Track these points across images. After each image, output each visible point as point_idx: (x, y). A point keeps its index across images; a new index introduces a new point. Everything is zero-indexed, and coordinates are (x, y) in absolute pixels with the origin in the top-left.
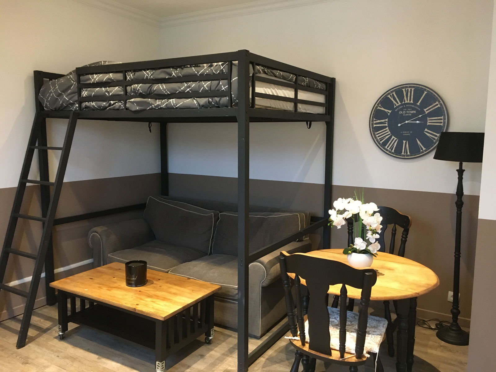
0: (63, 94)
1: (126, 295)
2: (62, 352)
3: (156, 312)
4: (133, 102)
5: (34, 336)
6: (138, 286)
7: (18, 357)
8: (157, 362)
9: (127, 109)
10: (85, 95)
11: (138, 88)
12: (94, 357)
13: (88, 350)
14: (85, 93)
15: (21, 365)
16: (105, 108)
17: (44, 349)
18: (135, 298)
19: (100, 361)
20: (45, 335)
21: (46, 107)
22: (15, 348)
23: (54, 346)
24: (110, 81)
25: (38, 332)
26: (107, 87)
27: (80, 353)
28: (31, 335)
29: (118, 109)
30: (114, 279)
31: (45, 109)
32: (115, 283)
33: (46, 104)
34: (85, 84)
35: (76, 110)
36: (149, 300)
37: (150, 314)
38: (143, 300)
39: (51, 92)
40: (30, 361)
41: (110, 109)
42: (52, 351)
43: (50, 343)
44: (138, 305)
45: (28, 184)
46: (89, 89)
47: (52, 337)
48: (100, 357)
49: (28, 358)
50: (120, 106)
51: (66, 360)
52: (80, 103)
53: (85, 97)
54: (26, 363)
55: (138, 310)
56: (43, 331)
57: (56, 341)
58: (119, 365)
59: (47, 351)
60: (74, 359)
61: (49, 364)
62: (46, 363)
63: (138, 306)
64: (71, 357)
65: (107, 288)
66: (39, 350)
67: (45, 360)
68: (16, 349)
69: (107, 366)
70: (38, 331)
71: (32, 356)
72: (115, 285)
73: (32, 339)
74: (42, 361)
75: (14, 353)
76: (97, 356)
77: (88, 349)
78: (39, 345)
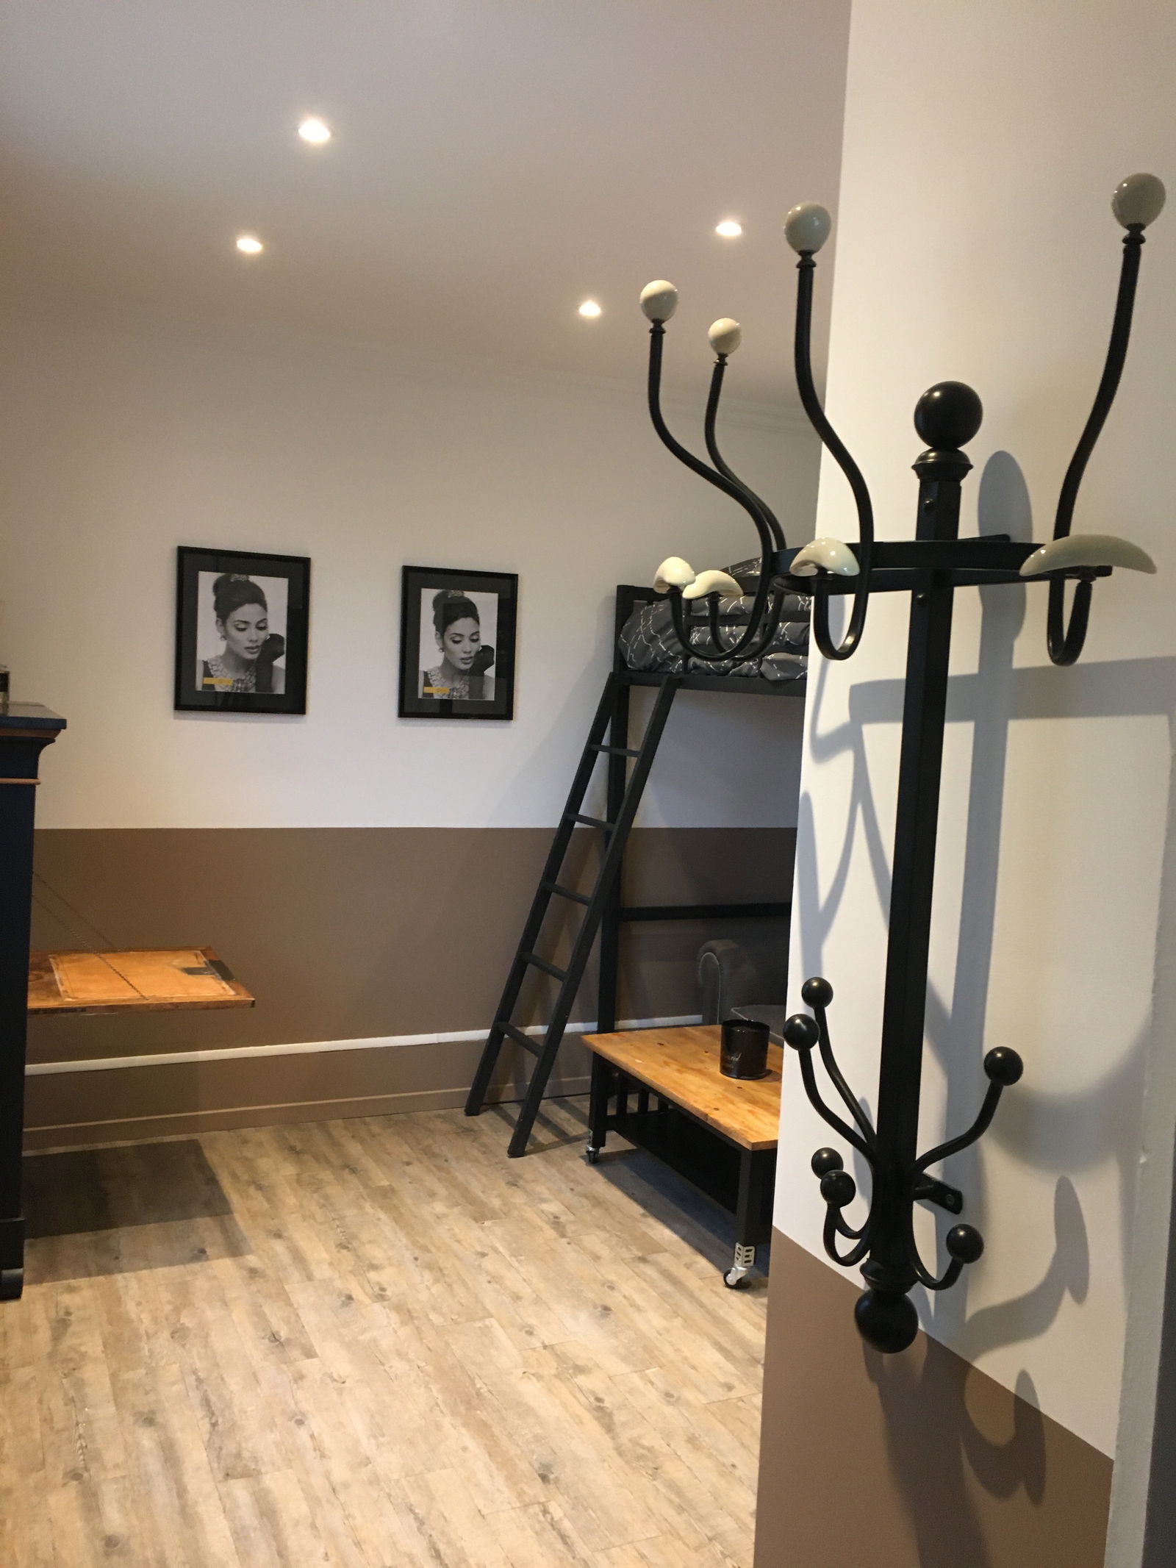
0: (659, 636)
1: (706, 1088)
2: (582, 1184)
3: (744, 1131)
4: (772, 662)
5: (546, 1143)
6: (742, 1077)
7: (504, 1171)
8: (738, 1245)
9: (762, 675)
10: (696, 641)
11: (783, 630)
12: (636, 1209)
13: (632, 1196)
14: (695, 636)
15: (503, 1184)
16: (726, 671)
17: (553, 1171)
18: (720, 1096)
19: (644, 1219)
20: (566, 1148)
21: (632, 663)
22: (505, 1154)
23: (574, 1171)
24: (739, 613)
25: (557, 1140)
26: (733, 626)
27: (614, 1195)
28: (543, 1141)
29: (747, 676)
30: (706, 1054)
31: (629, 666)
32: (701, 1061)
33: (631, 657)
34: (698, 617)
35: (678, 673)
36: (747, 1107)
37: (731, 1133)
38: (733, 1104)
39: (640, 632)
40: (521, 1183)
41: (734, 674)
42: (566, 1177)
43: (569, 1163)
44: (717, 1109)
45: (577, 825)
46: (703, 628)
47: (577, 1155)
48: (648, 1214)
49: (520, 1176)
50: (751, 668)
51: (585, 1201)
52: (686, 659)
53: (695, 645)
54: (513, 1184)
55: (712, 1119)
56: (565, 1138)
57: (582, 1162)
58: (675, 1237)
59: (557, 1174)
60: (597, 1202)
61: (551, 1197)
62: (546, 1194)
63: (716, 1112)
64: (595, 1198)
65: (677, 1067)
66: (542, 1169)
67: (548, 1189)
68: (508, 1159)
69: (651, 1233)
70: (557, 1136)
71: (528, 1176)
72: (699, 1066)
73: (540, 1148)
74: (541, 1189)
75: (500, 1163)
76: (641, 1210)
77: (633, 1194)
78: (547, 1160)
